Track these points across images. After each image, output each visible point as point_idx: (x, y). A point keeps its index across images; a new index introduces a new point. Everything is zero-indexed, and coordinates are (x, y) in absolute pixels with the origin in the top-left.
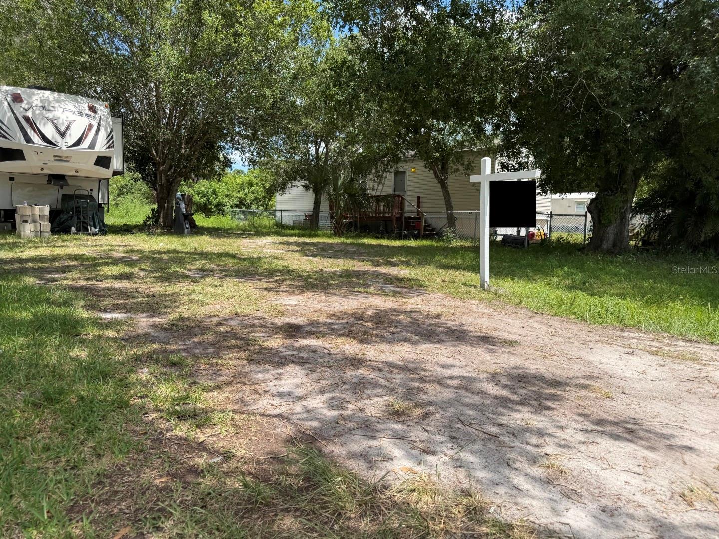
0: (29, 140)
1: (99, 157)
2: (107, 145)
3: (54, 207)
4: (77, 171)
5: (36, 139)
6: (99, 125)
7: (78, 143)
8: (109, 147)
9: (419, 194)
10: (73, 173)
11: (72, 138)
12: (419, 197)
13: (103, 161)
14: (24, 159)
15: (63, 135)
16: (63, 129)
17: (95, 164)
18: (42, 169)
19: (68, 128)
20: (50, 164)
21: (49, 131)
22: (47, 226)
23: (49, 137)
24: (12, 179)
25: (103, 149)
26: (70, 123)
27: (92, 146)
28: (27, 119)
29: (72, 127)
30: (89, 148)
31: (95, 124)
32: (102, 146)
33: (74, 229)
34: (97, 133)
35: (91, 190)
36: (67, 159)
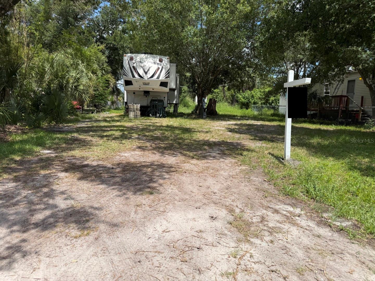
0: (134, 76)
1: (161, 82)
3: (142, 105)
4: (153, 89)
5: (136, 76)
6: (162, 68)
7: (152, 76)
8: (166, 78)
9: (362, 95)
10: (151, 90)
11: (149, 75)
12: (362, 97)
13: (164, 84)
14: (132, 85)
15: (146, 73)
16: (146, 71)
17: (160, 86)
18: (140, 89)
19: (148, 70)
20: (142, 86)
21: (141, 72)
22: (139, 113)
23: (141, 74)
24: (134, 93)
25: (163, 79)
26: (150, 68)
27: (158, 77)
28: (134, 67)
29: (150, 70)
30: (157, 78)
31: (161, 67)
32: (162, 77)
33: (150, 114)
34: (161, 71)
35: (164, 97)
36: (148, 84)
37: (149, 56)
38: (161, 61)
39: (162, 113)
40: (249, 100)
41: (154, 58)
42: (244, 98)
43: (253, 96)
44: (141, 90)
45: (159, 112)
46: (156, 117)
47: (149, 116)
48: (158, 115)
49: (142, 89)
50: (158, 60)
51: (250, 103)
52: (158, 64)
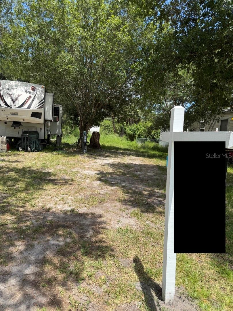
1: (33, 113)
2: (38, 107)
4: (24, 120)
5: (2, 104)
6: (35, 97)
7: (22, 105)
8: (39, 108)
10: (22, 121)
11: (18, 104)
13: (35, 115)
16: (14, 99)
17: (32, 116)
18: (7, 119)
20: (9, 116)
21: (9, 101)
22: (5, 146)
23: (9, 104)
24: (6, 123)
25: (35, 109)
26: (19, 96)
27: (29, 107)
30: (27, 108)
31: (33, 96)
32: (35, 107)
33: (20, 148)
34: (33, 100)
35: (41, 129)
36: (17, 114)
37: (20, 83)
38: (34, 89)
39: (34, 146)
40: (135, 132)
41: (27, 86)
42: (130, 130)
43: (138, 129)
44: (9, 120)
45: (32, 146)
46: (27, 151)
47: (18, 150)
48: (29, 149)
49: (11, 119)
50: (31, 88)
51: (136, 135)
52: (30, 93)
